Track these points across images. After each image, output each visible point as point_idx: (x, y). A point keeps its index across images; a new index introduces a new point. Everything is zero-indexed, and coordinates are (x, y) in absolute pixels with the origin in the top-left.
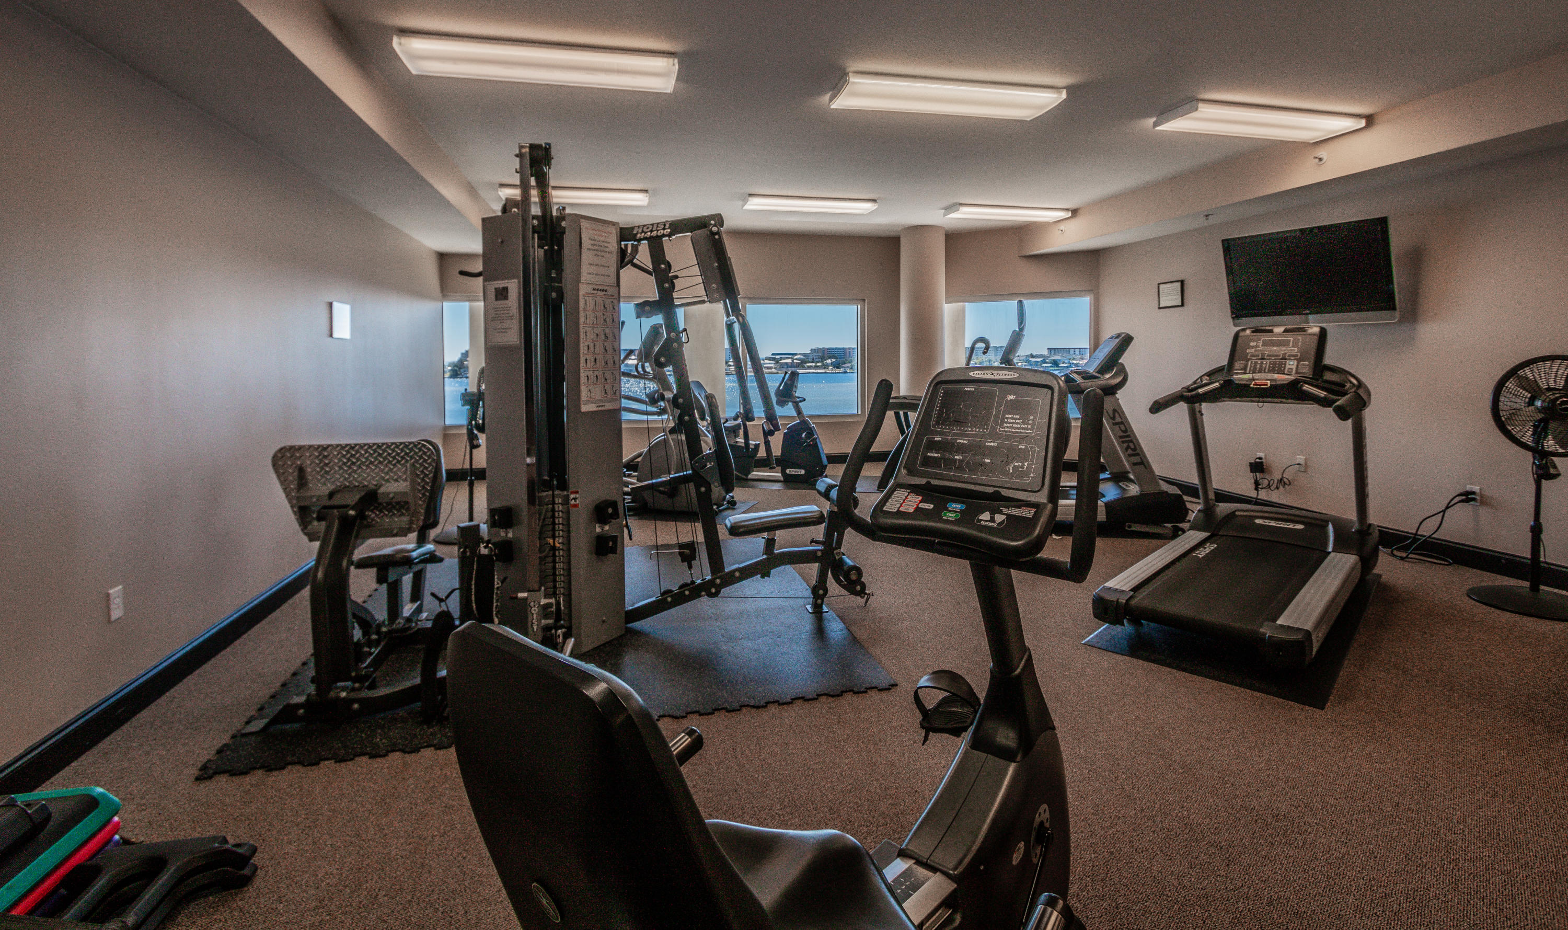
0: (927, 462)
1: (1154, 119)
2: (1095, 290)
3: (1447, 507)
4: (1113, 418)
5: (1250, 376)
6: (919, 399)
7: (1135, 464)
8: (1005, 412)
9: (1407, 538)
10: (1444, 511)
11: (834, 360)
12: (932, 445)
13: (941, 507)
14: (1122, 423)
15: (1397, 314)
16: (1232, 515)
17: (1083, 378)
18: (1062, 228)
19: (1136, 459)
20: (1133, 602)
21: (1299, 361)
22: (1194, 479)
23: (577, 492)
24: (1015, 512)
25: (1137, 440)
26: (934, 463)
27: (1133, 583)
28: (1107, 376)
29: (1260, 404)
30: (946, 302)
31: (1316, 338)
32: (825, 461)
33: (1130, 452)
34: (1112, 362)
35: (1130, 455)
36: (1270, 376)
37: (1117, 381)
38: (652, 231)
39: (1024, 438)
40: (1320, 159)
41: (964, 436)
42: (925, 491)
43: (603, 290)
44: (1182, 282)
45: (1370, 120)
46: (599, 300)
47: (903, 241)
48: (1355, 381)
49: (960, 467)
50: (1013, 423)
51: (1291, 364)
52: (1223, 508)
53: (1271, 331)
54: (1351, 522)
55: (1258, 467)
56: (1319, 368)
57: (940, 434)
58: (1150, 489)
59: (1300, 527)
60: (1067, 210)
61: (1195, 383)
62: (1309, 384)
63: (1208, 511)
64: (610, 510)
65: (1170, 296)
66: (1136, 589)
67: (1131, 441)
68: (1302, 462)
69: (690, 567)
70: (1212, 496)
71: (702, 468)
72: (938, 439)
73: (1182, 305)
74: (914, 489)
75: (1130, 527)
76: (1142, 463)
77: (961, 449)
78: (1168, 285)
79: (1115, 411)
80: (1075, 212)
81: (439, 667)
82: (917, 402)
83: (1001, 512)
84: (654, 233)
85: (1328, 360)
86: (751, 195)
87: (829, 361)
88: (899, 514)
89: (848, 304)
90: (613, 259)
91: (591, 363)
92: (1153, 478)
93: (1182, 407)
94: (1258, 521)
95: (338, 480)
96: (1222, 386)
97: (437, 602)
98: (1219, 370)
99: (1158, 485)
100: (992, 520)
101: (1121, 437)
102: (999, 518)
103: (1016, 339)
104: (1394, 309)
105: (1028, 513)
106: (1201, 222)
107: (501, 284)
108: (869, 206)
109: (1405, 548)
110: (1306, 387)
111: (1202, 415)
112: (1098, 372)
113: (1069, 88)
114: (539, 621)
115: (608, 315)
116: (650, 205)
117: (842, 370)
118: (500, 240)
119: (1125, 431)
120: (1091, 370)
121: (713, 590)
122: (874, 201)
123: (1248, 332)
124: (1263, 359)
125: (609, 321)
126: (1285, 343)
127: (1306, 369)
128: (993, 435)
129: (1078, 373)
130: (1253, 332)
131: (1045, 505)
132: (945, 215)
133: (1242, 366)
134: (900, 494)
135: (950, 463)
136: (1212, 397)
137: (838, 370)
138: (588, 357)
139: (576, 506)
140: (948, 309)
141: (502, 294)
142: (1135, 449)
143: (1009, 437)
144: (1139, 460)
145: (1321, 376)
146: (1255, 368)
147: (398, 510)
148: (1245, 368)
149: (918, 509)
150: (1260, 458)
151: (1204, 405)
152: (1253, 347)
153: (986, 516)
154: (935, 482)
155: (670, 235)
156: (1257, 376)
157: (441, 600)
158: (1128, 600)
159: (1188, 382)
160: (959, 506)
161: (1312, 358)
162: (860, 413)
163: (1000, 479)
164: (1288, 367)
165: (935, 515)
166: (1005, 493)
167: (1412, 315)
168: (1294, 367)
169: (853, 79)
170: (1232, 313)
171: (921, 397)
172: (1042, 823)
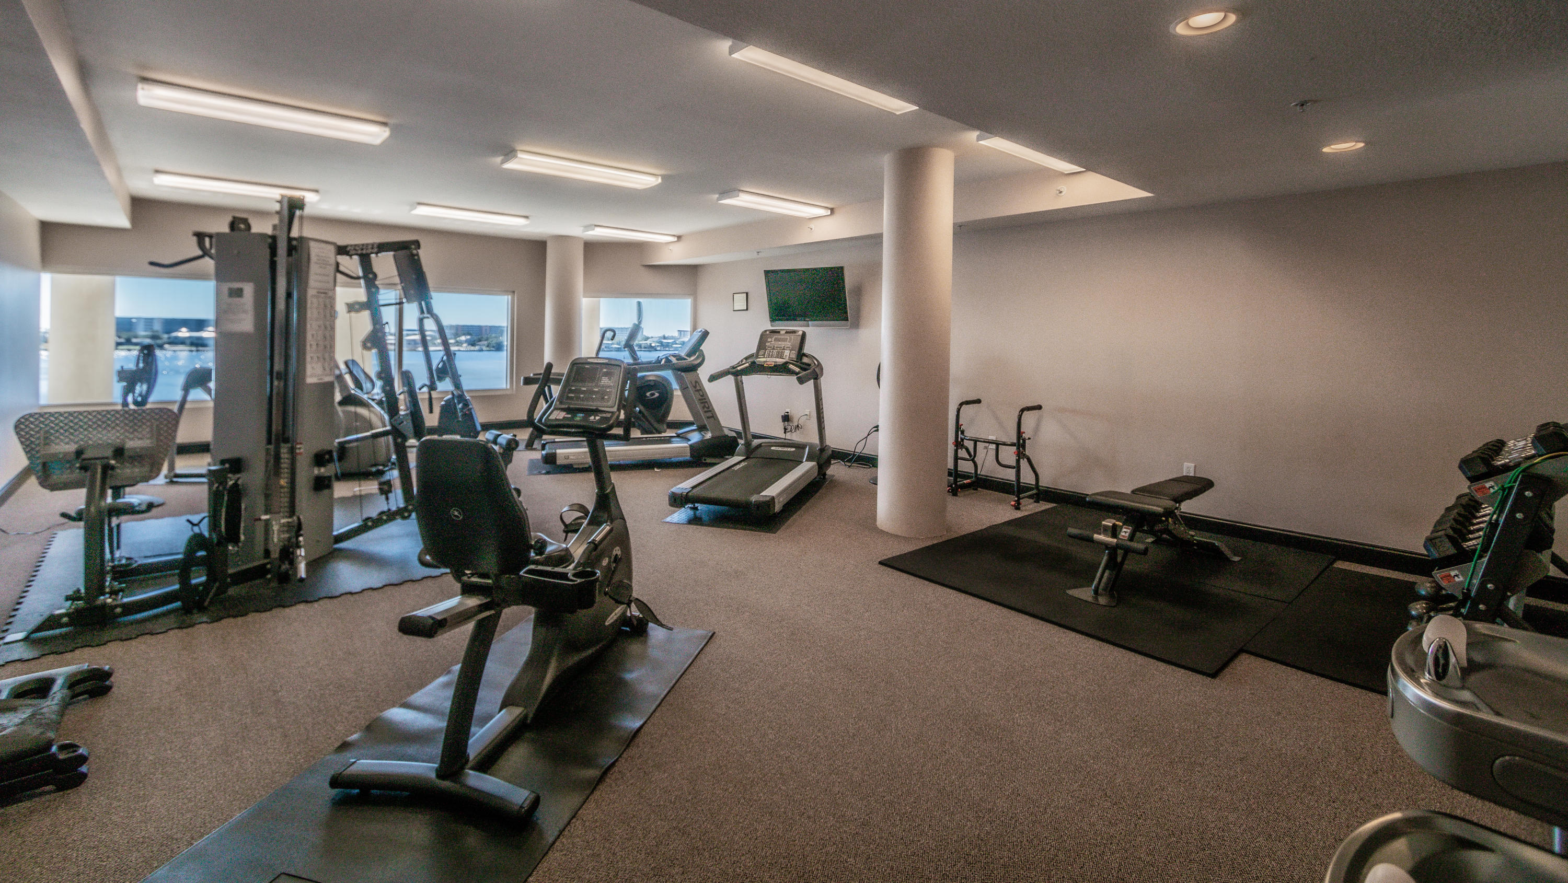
0: (568, 398)
1: (717, 196)
2: (693, 293)
3: (868, 435)
4: (695, 387)
5: (765, 359)
6: (563, 375)
7: (708, 418)
8: (603, 376)
9: (850, 455)
10: (867, 437)
11: (469, 337)
12: (571, 391)
13: (574, 416)
14: (700, 390)
15: (849, 323)
16: (760, 446)
17: (677, 360)
18: (671, 248)
19: (709, 414)
20: (690, 494)
21: (791, 350)
22: (739, 427)
23: (301, 444)
24: (604, 415)
25: (710, 401)
26: (571, 398)
27: (692, 486)
28: (692, 358)
29: (769, 376)
30: (584, 297)
31: (800, 337)
32: (479, 428)
33: (706, 409)
34: (696, 349)
35: (705, 412)
36: (774, 360)
37: (699, 361)
38: (362, 249)
39: (609, 387)
40: (811, 229)
41: (584, 387)
42: (568, 410)
43: (324, 293)
44: (747, 294)
45: (832, 210)
46: (321, 300)
47: (549, 244)
48: (816, 362)
49: (583, 400)
50: (605, 381)
51: (787, 353)
52: (756, 442)
53: (779, 332)
54: (817, 444)
55: (786, 418)
56: (801, 355)
57: (575, 386)
58: (717, 434)
59: (794, 449)
60: (674, 236)
61: (738, 363)
62: (793, 364)
63: (748, 444)
64: (327, 457)
65: (740, 303)
66: (693, 488)
67: (707, 402)
68: (808, 413)
69: (387, 499)
70: (750, 437)
71: (400, 424)
72: (573, 388)
73: (747, 309)
74: (563, 410)
75: (705, 460)
76: (713, 417)
77: (583, 392)
78: (740, 295)
79: (696, 382)
80: (679, 238)
81: (192, 575)
82: (560, 377)
83: (598, 416)
84: (364, 252)
85: (806, 350)
86: (420, 204)
87: (463, 338)
88: (556, 419)
89: (499, 295)
90: (332, 269)
91: (314, 347)
92: (721, 428)
93: (730, 379)
94: (773, 448)
95: (82, 440)
96: (750, 366)
97: (190, 526)
98: (751, 356)
99: (723, 431)
100: (595, 419)
101: (700, 400)
102: (597, 418)
103: (636, 329)
104: (847, 320)
105: (609, 415)
106: (755, 255)
107: (236, 285)
108: (522, 221)
109: (849, 461)
110: (791, 366)
111: (742, 383)
112: (687, 356)
113: (663, 177)
114: (279, 535)
115: (328, 312)
116: (319, 201)
117: (477, 348)
118: (236, 252)
119: (702, 396)
120: (683, 354)
121: (406, 514)
122: (526, 217)
123: (768, 332)
124: (773, 349)
125: (328, 315)
126: (785, 340)
127: (794, 356)
128: (597, 386)
129: (674, 356)
130: (771, 332)
131: (616, 412)
132: (584, 231)
133: (763, 353)
134: (556, 412)
135: (579, 398)
136: (745, 372)
137: (472, 348)
138: (312, 343)
139: (300, 454)
140: (585, 303)
141: (238, 293)
142: (708, 408)
143: (603, 386)
144: (711, 415)
145: (801, 360)
146: (769, 354)
147: (139, 462)
148: (764, 355)
149: (564, 418)
150: (787, 413)
151: (743, 377)
152: (769, 342)
153: (592, 418)
154: (572, 406)
155: (377, 253)
156: (768, 359)
157: (194, 525)
158: (687, 493)
159: (734, 363)
160: (581, 415)
161: (797, 350)
162: (508, 387)
163: (599, 404)
164: (785, 354)
165: (572, 419)
166: (600, 409)
167: (856, 325)
168: (788, 354)
169: (520, 155)
170: (771, 318)
171: (564, 374)
172: (617, 555)
